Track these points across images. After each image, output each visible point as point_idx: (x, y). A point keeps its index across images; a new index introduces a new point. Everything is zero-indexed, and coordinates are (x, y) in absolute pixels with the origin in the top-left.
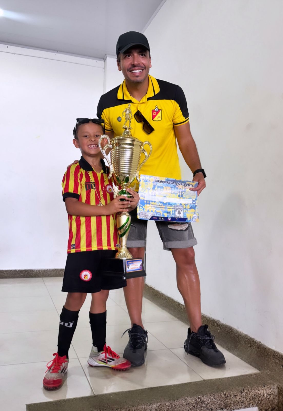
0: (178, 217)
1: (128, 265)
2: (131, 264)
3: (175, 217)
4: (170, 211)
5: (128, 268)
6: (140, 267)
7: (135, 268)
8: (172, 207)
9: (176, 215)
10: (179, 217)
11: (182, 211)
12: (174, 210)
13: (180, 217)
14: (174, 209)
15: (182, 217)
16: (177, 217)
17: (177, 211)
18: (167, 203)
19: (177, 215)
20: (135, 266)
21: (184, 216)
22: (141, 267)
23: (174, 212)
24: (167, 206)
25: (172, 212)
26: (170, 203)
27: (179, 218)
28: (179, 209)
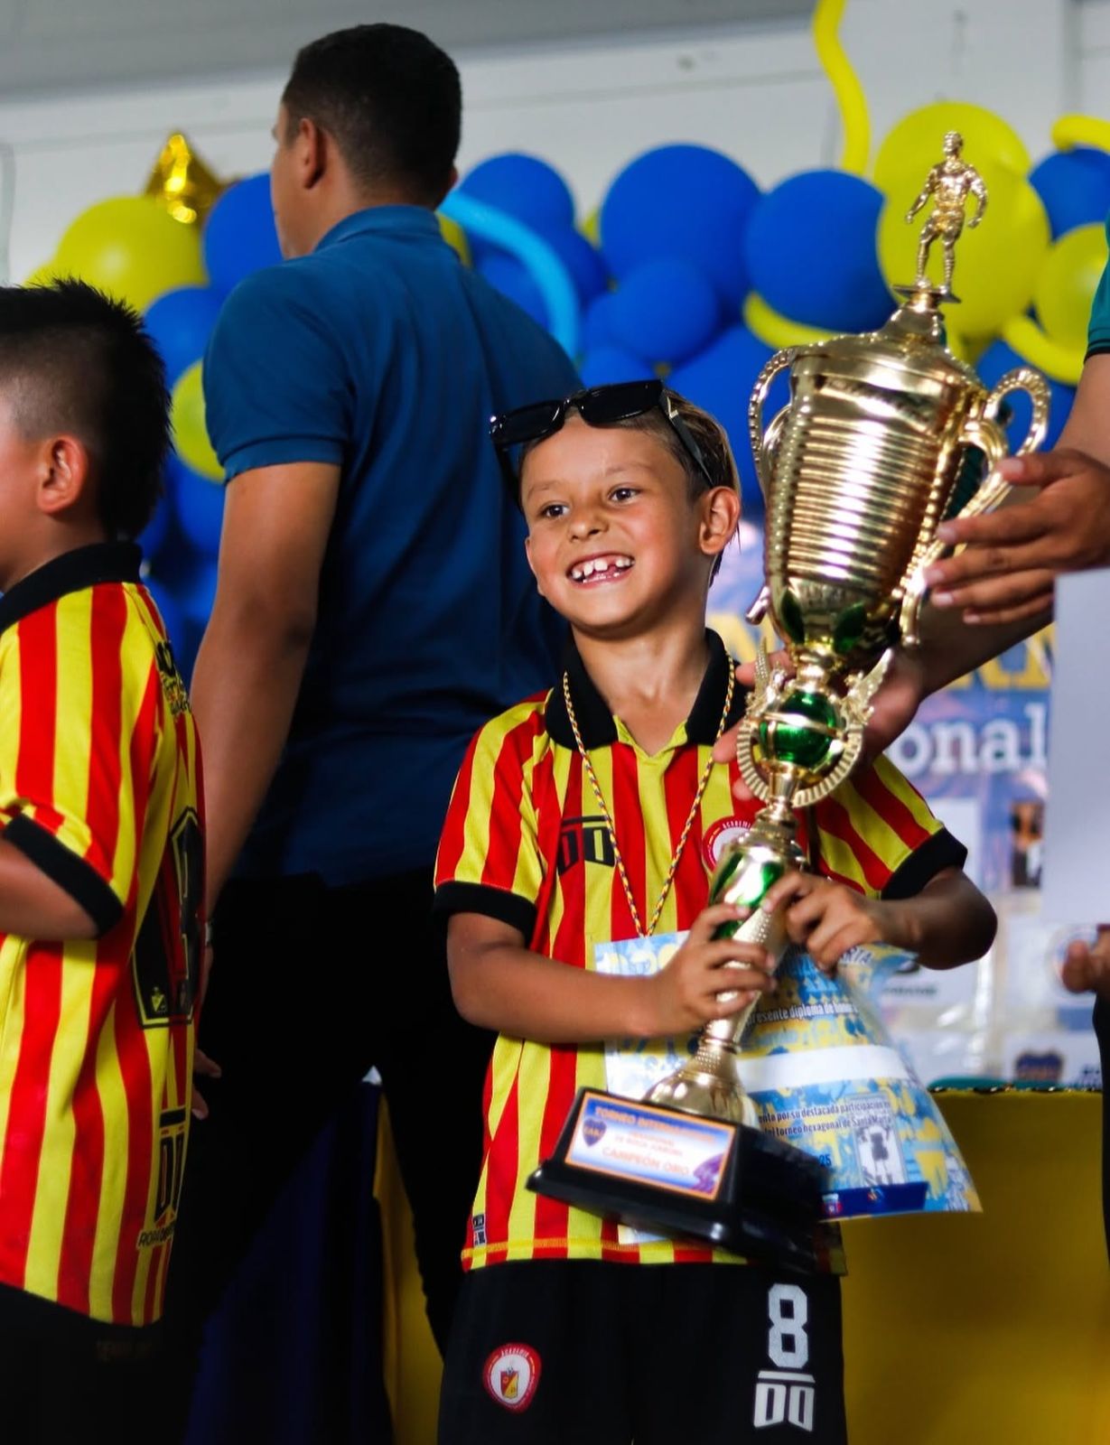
0: (879, 1178)
1: (589, 1124)
2: (617, 1122)
3: (865, 1185)
4: (829, 1148)
5: (591, 1140)
6: (697, 1173)
7: (656, 1164)
8: (832, 1118)
9: (866, 1174)
10: (885, 1182)
11: (891, 1133)
12: (846, 1137)
13: (889, 1177)
14: (846, 1124)
15: (899, 1179)
16: (875, 1183)
17: (864, 1139)
18: (799, 1091)
19: (871, 1170)
20: (653, 1147)
21: (911, 1167)
22: (707, 1173)
23: (848, 1149)
24: (806, 1113)
25: (841, 1148)
26: (815, 1088)
27: (882, 1187)
28: (874, 1120)
